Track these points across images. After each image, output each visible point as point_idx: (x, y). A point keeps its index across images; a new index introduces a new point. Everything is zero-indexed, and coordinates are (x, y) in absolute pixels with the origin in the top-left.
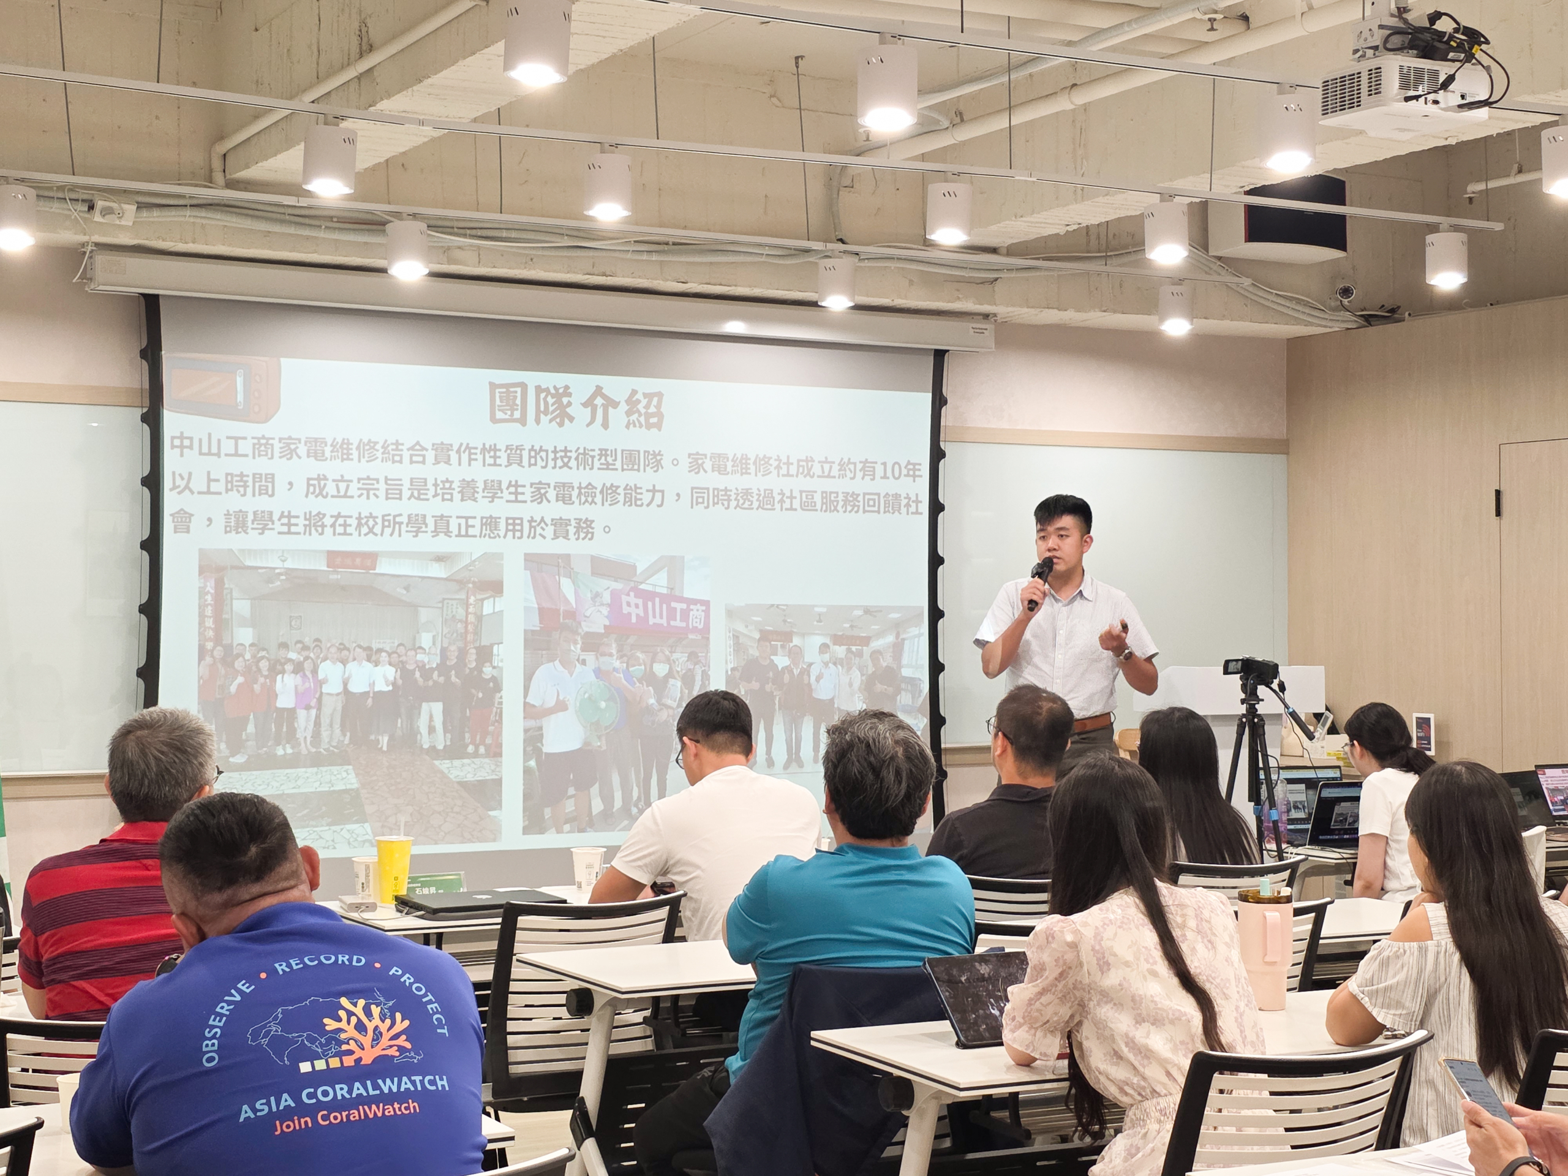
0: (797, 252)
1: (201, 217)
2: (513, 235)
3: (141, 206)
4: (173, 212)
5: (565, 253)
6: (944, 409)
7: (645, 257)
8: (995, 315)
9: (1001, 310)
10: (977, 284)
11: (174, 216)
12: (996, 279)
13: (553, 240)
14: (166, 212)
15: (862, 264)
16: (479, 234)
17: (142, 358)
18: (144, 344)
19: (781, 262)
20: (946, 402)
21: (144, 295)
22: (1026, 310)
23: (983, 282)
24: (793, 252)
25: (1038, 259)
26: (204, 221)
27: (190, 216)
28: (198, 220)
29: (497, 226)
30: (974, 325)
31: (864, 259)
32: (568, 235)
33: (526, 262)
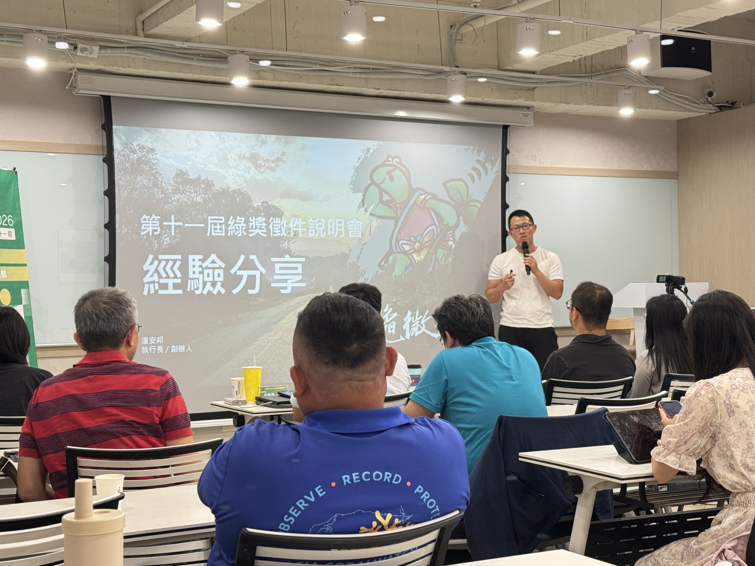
0: (437, 73)
1: (132, 54)
2: (292, 64)
3: (101, 47)
4: (118, 51)
5: (318, 73)
6: (508, 156)
7: (358, 76)
8: (533, 107)
9: (536, 104)
10: (525, 90)
11: (119, 53)
12: (535, 88)
13: (311, 66)
14: (114, 51)
15: (468, 80)
17: (102, 129)
18: (104, 122)
19: (427, 78)
20: (509, 152)
21: (103, 96)
22: (550, 104)
23: (529, 89)
24: (433, 73)
26: (133, 56)
27: (126, 53)
28: (131, 55)
29: (283, 59)
30: (524, 112)
31: (469, 77)
32: (319, 64)
33: (298, 79)
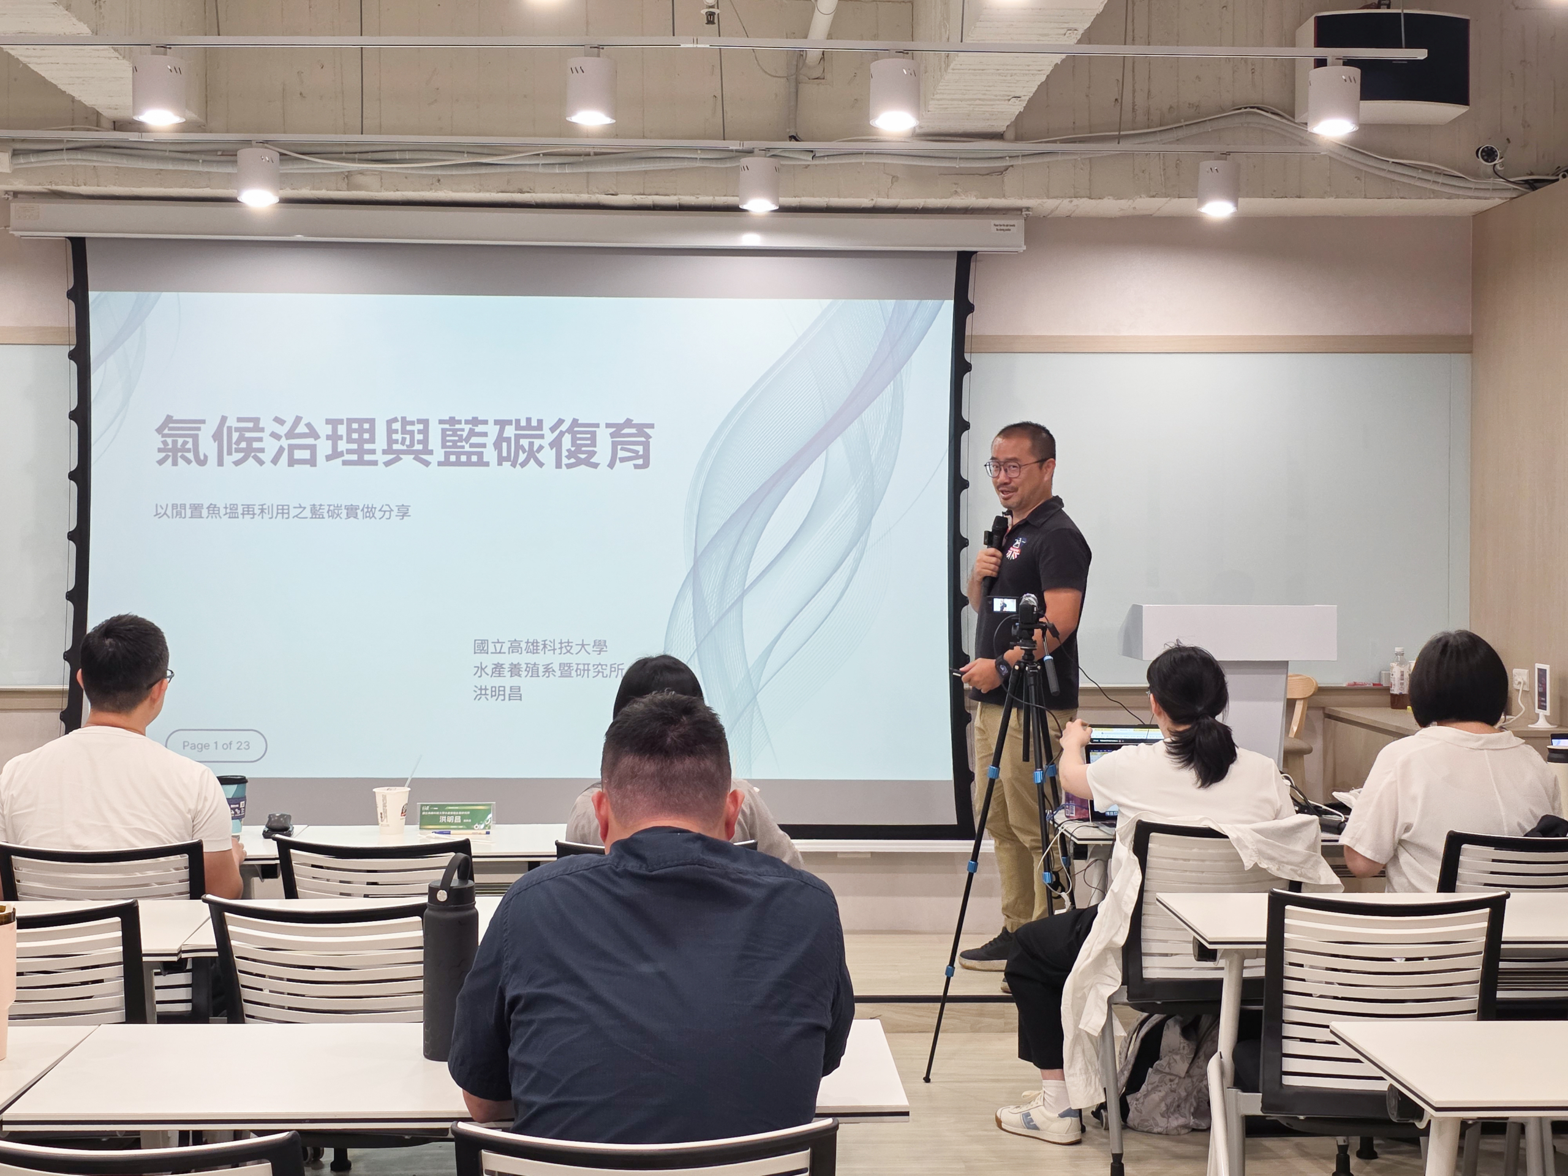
0: (737, 154)
1: (80, 160)
2: (407, 156)
3: (16, 153)
4: (50, 157)
6: (969, 317)
7: (557, 170)
8: (1022, 209)
10: (983, 175)
12: (1007, 168)
13: (446, 158)
14: (42, 157)
15: (817, 162)
16: (370, 157)
17: (69, 298)
18: (71, 286)
20: (970, 309)
21: (73, 238)
22: (1048, 201)
23: (991, 172)
25: (1055, 142)
27: (68, 159)
29: (389, 148)
30: (997, 222)
31: (821, 156)
32: (468, 153)
33: (432, 184)
